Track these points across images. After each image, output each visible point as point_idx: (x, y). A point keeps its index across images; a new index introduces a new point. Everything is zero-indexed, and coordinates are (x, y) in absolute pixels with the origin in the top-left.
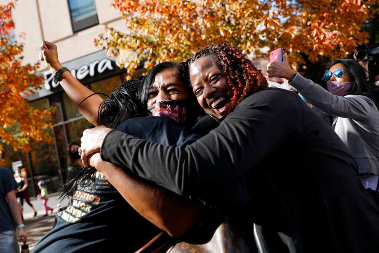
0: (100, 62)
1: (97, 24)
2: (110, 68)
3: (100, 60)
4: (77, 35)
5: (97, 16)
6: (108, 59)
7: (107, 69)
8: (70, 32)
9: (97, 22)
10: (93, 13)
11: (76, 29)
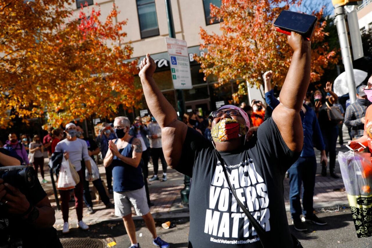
0: (159, 60)
1: (158, 35)
2: (166, 65)
3: (160, 59)
4: (144, 40)
5: (158, 29)
6: (165, 59)
7: (164, 65)
8: (139, 38)
9: (158, 34)
10: (156, 28)
11: (143, 37)
